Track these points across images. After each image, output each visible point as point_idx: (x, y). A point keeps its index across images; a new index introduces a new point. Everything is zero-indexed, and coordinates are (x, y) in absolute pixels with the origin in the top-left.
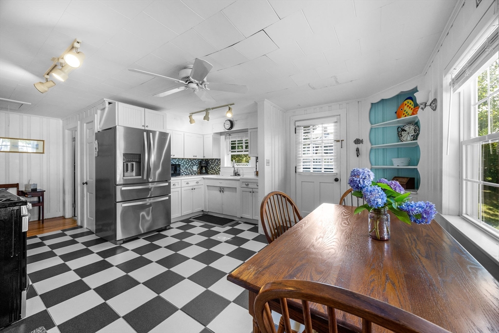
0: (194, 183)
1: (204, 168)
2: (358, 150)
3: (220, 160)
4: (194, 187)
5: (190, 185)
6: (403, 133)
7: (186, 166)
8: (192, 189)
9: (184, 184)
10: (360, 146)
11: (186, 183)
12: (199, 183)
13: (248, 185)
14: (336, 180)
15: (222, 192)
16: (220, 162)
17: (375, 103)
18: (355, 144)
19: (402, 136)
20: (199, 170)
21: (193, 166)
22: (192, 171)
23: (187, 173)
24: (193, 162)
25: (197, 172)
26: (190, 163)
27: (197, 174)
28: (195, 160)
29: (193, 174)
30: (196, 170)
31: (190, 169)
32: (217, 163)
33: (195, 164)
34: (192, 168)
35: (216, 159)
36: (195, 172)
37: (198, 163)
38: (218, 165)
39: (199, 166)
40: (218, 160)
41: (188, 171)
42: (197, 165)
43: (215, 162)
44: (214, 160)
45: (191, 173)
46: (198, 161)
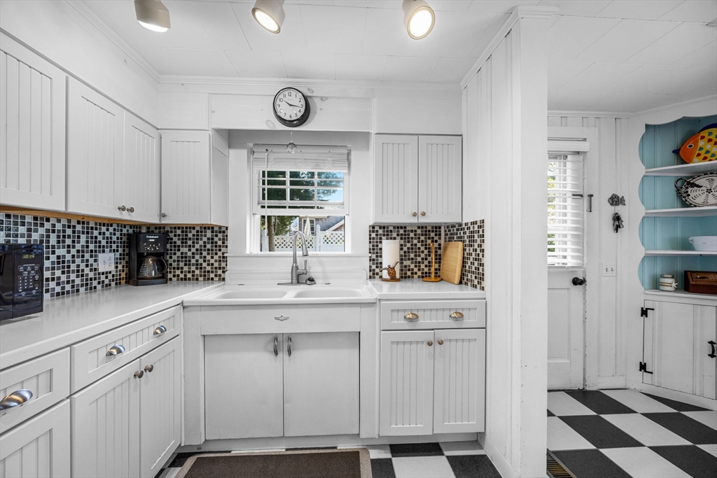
0: (147, 340)
2: (617, 217)
3: (223, 231)
4: (146, 361)
5: (126, 354)
6: (689, 190)
8: (140, 374)
10: (619, 209)
12: (167, 333)
13: (415, 318)
14: (577, 282)
15: (283, 354)
16: (224, 240)
17: (655, 126)
18: (612, 204)
19: (689, 195)
20: (120, 267)
21: (96, 251)
22: (91, 275)
23: (68, 287)
24: (96, 237)
25: (113, 276)
26: (83, 238)
27: (113, 284)
28: (108, 230)
29: (95, 287)
30: (112, 268)
31: (83, 266)
32: (212, 243)
33: (107, 243)
34: (91, 261)
35: (205, 228)
36: (107, 277)
37: (118, 238)
38: (216, 246)
39: (120, 255)
40: (212, 232)
41: (73, 276)
42: (114, 251)
43: (201, 239)
44: (194, 232)
45: (87, 284)
46: (118, 234)
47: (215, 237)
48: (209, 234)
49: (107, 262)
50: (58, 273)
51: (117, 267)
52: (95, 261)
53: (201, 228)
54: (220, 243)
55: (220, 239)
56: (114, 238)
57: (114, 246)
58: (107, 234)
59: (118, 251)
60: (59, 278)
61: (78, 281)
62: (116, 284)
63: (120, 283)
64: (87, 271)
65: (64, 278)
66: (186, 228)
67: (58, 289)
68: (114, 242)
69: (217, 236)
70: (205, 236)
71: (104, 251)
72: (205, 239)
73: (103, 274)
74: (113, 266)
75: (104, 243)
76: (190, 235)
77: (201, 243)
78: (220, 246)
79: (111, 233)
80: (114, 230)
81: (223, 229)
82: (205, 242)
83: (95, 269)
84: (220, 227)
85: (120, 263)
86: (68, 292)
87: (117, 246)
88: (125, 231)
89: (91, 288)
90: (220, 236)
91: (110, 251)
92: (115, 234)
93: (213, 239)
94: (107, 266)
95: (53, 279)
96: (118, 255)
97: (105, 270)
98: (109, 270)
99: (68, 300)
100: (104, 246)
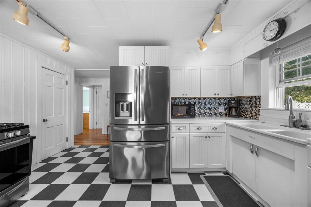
0: (210, 130)
1: (234, 110)
4: (209, 135)
5: (203, 130)
7: (209, 106)
8: (206, 137)
9: (193, 129)
11: (197, 128)
12: (218, 130)
15: (255, 154)
16: (260, 102)
20: (227, 111)
21: (218, 106)
22: (217, 112)
23: (211, 115)
24: (218, 102)
25: (224, 113)
26: (214, 102)
27: (224, 116)
28: (222, 100)
29: (218, 116)
30: (223, 111)
31: (214, 110)
32: (255, 103)
33: (222, 103)
34: (217, 108)
35: (253, 97)
36: (222, 114)
37: (226, 102)
38: (257, 105)
39: (227, 107)
40: (255, 98)
41: (212, 112)
42: (224, 106)
43: (252, 102)
44: (249, 99)
45: (215, 115)
46: (226, 101)
47: (256, 101)
48: (254, 99)
49: (222, 109)
50: (208, 111)
51: (225, 111)
52: (218, 109)
53: (252, 97)
54: (258, 103)
55: (258, 101)
56: (224, 102)
57: (224, 105)
58: (222, 101)
59: (226, 106)
60: (208, 112)
61: (213, 113)
62: (225, 116)
63: (227, 116)
64: (216, 111)
65: (209, 112)
66: (247, 97)
67: (208, 115)
68: (224, 103)
69: (257, 100)
70: (253, 100)
71: (221, 106)
72: (253, 101)
73: (220, 112)
74: (224, 110)
75: (221, 103)
76: (248, 100)
77: (252, 103)
78: (258, 104)
79: (223, 101)
80: (224, 100)
81: (259, 97)
82: (253, 103)
83: (218, 111)
84: (258, 96)
85: (227, 110)
86: (210, 116)
87: (226, 105)
88: (228, 100)
89: (217, 116)
90: (258, 100)
91: (223, 106)
92: (224, 101)
93: (255, 101)
94: (222, 110)
95: (207, 112)
96: (226, 107)
97: (221, 111)
98: (222, 111)
99: (211, 118)
100: (221, 105)
